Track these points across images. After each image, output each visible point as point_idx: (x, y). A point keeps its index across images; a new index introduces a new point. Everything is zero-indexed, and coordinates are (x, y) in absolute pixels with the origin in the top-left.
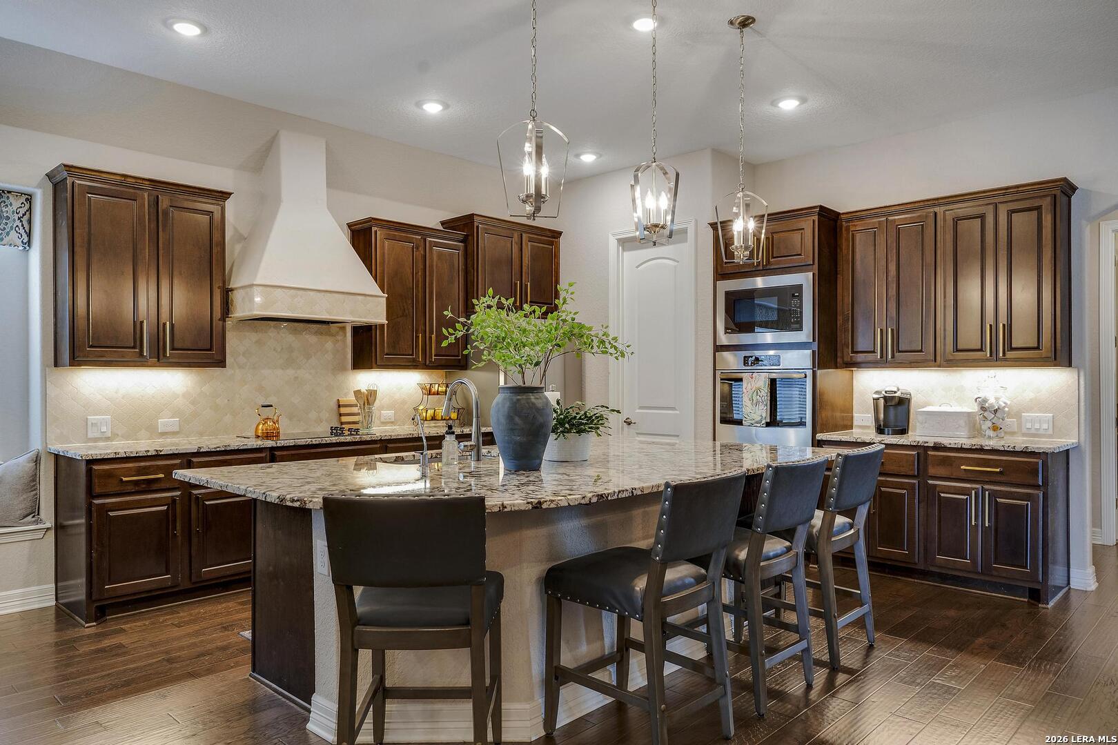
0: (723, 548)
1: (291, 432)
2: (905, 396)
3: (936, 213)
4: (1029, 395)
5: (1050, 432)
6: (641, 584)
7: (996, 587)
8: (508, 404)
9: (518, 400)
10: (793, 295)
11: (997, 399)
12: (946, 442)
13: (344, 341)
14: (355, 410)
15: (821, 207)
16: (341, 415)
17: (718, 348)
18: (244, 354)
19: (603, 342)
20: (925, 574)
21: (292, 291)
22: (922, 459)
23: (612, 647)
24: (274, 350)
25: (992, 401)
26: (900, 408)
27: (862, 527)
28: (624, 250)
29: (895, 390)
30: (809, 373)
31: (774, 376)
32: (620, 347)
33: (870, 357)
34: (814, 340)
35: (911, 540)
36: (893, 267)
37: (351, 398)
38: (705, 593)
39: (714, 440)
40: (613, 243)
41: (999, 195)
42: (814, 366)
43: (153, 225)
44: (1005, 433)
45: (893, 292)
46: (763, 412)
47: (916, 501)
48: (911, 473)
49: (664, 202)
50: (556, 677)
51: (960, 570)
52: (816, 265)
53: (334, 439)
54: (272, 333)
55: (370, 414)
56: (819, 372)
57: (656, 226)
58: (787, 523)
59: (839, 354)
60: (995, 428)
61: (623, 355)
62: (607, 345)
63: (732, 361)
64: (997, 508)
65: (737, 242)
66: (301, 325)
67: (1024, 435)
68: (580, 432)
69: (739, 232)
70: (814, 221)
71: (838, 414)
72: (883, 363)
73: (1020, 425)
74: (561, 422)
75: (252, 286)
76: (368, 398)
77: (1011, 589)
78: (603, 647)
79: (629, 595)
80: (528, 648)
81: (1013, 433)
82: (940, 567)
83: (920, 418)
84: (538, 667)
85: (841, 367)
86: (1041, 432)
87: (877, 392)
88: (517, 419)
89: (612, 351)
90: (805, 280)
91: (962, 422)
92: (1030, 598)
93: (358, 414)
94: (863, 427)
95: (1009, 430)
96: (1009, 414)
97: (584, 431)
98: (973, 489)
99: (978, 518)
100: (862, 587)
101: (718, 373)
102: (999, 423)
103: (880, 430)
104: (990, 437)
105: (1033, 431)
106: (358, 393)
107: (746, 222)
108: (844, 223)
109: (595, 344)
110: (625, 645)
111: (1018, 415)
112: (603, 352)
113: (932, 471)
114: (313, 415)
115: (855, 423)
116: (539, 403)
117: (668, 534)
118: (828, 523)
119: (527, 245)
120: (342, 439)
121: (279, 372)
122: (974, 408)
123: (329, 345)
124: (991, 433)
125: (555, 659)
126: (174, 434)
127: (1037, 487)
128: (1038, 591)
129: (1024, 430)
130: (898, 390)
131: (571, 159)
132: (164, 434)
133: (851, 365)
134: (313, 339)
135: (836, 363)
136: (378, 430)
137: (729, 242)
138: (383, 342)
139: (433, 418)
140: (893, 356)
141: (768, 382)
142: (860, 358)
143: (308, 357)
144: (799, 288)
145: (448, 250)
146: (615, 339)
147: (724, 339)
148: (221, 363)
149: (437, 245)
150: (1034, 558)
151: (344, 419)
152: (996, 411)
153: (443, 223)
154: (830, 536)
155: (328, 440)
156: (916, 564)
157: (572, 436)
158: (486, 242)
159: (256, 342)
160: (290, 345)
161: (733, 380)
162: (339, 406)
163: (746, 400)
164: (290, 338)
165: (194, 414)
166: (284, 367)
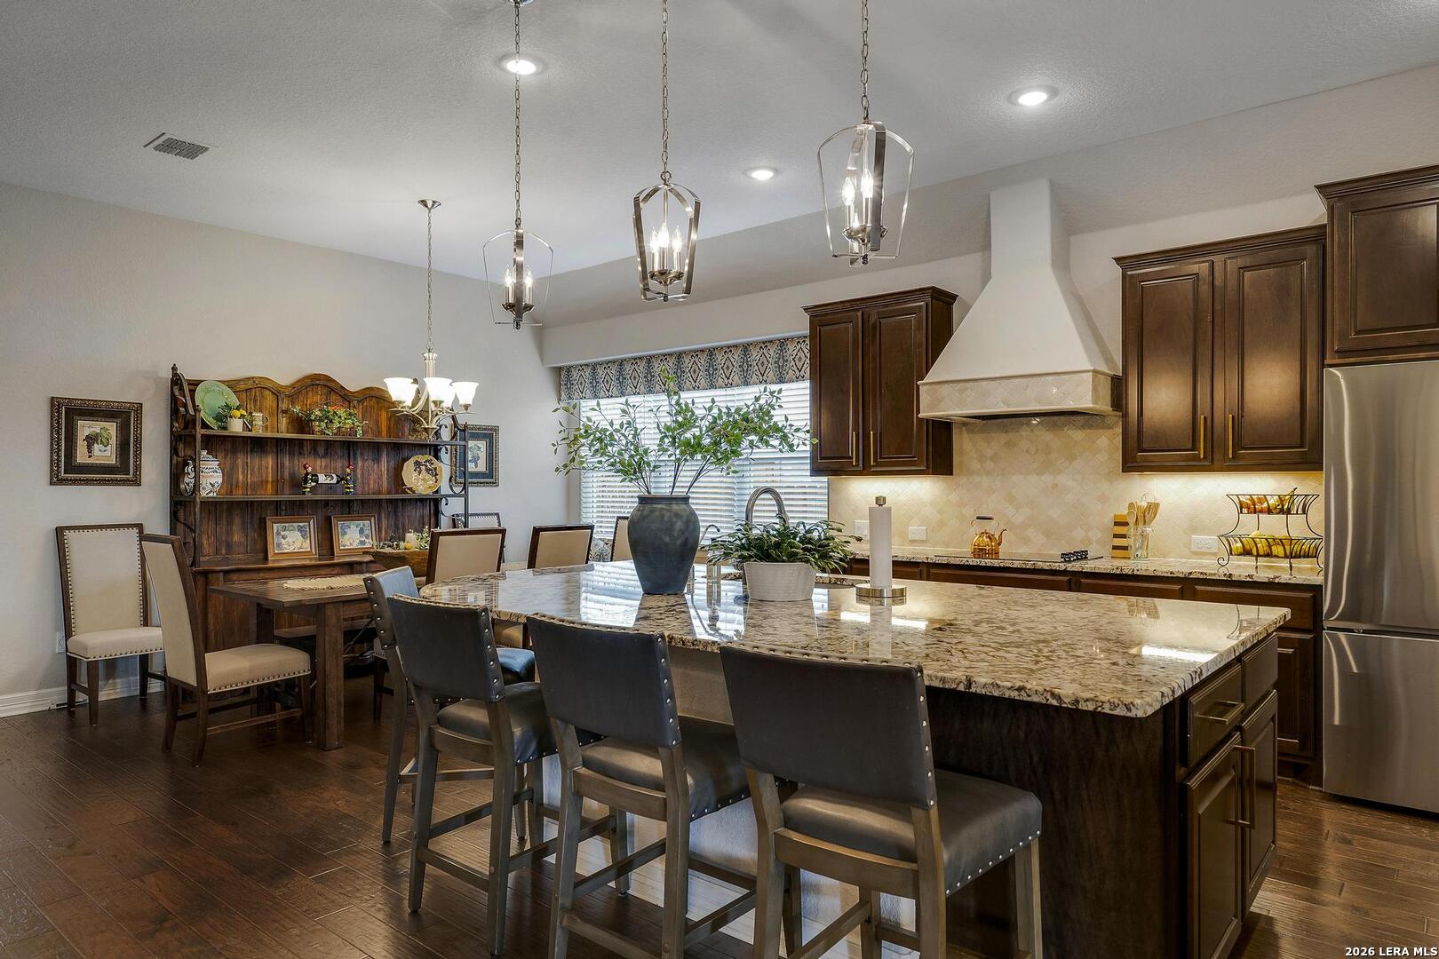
1: (1014, 552)
14: (1126, 531)
16: (1114, 535)
18: (992, 459)
24: (1027, 451)
37: (1124, 515)
53: (1062, 567)
93: (1128, 536)
121: (1033, 478)
126: (923, 542)
132: (913, 542)
143: (1071, 458)
155: (1056, 566)
159: (1005, 443)
160: (1047, 445)
162: (1115, 522)
164: (1046, 436)
165: (942, 524)
166: (1039, 473)
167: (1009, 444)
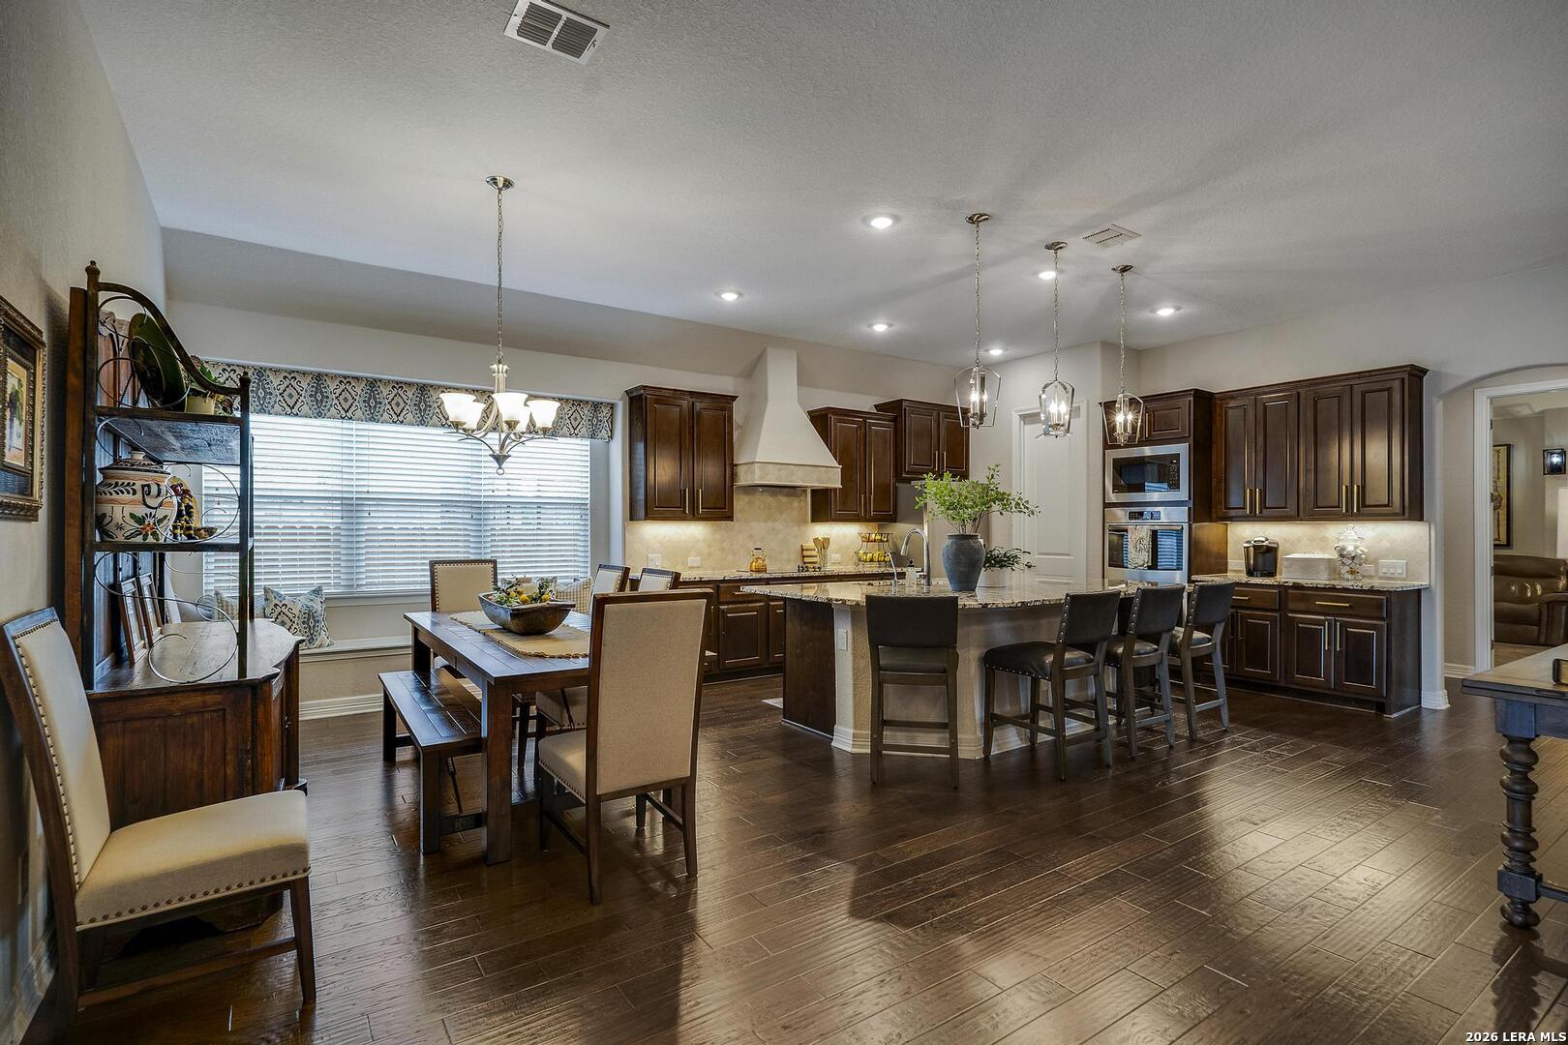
0: (1105, 640)
2: (1273, 545)
3: (1298, 393)
4: (1385, 544)
5: (1404, 575)
6: (1049, 659)
7: (1347, 701)
8: (954, 546)
9: (962, 544)
10: (1172, 462)
11: (1356, 547)
12: (1303, 582)
13: (806, 501)
14: (814, 553)
15: (1196, 390)
16: (804, 557)
17: (1107, 505)
18: (740, 511)
19: (1019, 504)
20: (1286, 691)
21: (779, 466)
22: (1283, 596)
23: (1027, 709)
24: (759, 508)
25: (1350, 548)
26: (1267, 555)
27: (1218, 641)
28: (1025, 423)
29: (1264, 539)
30: (1186, 527)
31: (1153, 528)
32: (1031, 508)
33: (1240, 512)
34: (1190, 499)
35: (1273, 663)
36: (1260, 439)
37: (811, 545)
38: (1093, 669)
39: (1103, 577)
40: (1016, 418)
41: (1356, 378)
42: (1189, 520)
43: (691, 422)
44: (1363, 576)
45: (1260, 458)
46: (1144, 557)
47: (1278, 630)
48: (1273, 607)
49: (1064, 408)
50: (992, 722)
51: (1316, 687)
52: (1192, 438)
54: (758, 496)
55: (825, 556)
56: (1194, 525)
57: (1058, 425)
58: (1153, 628)
59: (1213, 510)
60: (1352, 572)
61: (1033, 514)
62: (1022, 506)
63: (1121, 516)
64: (1347, 637)
65: (1119, 429)
66: (778, 489)
67: (1381, 578)
68: (1001, 567)
69: (1120, 423)
70: (1190, 401)
71: (1213, 561)
72: (1252, 518)
73: (1377, 571)
74: (988, 560)
75: (753, 463)
76: (823, 544)
77: (1360, 703)
78: (1020, 709)
79: (1042, 666)
80: (973, 701)
81: (1371, 577)
82: (1298, 684)
83: (1285, 563)
84: (978, 713)
85: (1215, 521)
86: (1396, 575)
87: (1249, 542)
88: (961, 557)
89: (1026, 510)
90: (1182, 449)
91: (1322, 567)
92: (1377, 710)
93: (816, 556)
94: (1236, 570)
95: (1365, 574)
96: (1366, 561)
97: (1004, 566)
98: (1327, 620)
99: (1329, 644)
100: (1218, 687)
101: (1107, 525)
102: (1356, 567)
103: (1250, 573)
104: (1348, 580)
105: (1389, 575)
106: (816, 540)
107: (1125, 415)
108: (1218, 402)
109: (1013, 503)
110: (1036, 708)
111: (1375, 562)
112: (1020, 512)
113: (1292, 605)
114: (785, 556)
115: (1229, 568)
116: (976, 546)
117: (1067, 626)
118: (1188, 636)
119: (943, 421)
120: (807, 574)
121: (763, 524)
122: (1335, 556)
123: (796, 504)
124: (1349, 576)
125: (991, 708)
126: (697, 567)
127: (1383, 619)
128: (1383, 704)
129: (1381, 575)
130: (1267, 540)
131: (982, 353)
132: (692, 568)
133: (1227, 518)
134: (784, 499)
135: (1211, 517)
136: (831, 568)
137: (1113, 429)
138: (835, 502)
139: (872, 560)
140: (1261, 512)
141: (1150, 533)
142: (1233, 513)
143: (781, 513)
144: (1177, 456)
145: (882, 428)
146: (1027, 502)
147: (1113, 498)
148: (730, 518)
149: (874, 424)
150: (1379, 676)
151: (806, 560)
152: (1353, 558)
153: (876, 406)
154: (1189, 645)
156: (1276, 681)
157: (996, 569)
158: (912, 421)
159: (748, 502)
160: (770, 504)
161: (1121, 532)
162: (803, 550)
163: (1130, 547)
164: (768, 499)
165: (710, 555)
166: (765, 521)
167: (750, 503)
